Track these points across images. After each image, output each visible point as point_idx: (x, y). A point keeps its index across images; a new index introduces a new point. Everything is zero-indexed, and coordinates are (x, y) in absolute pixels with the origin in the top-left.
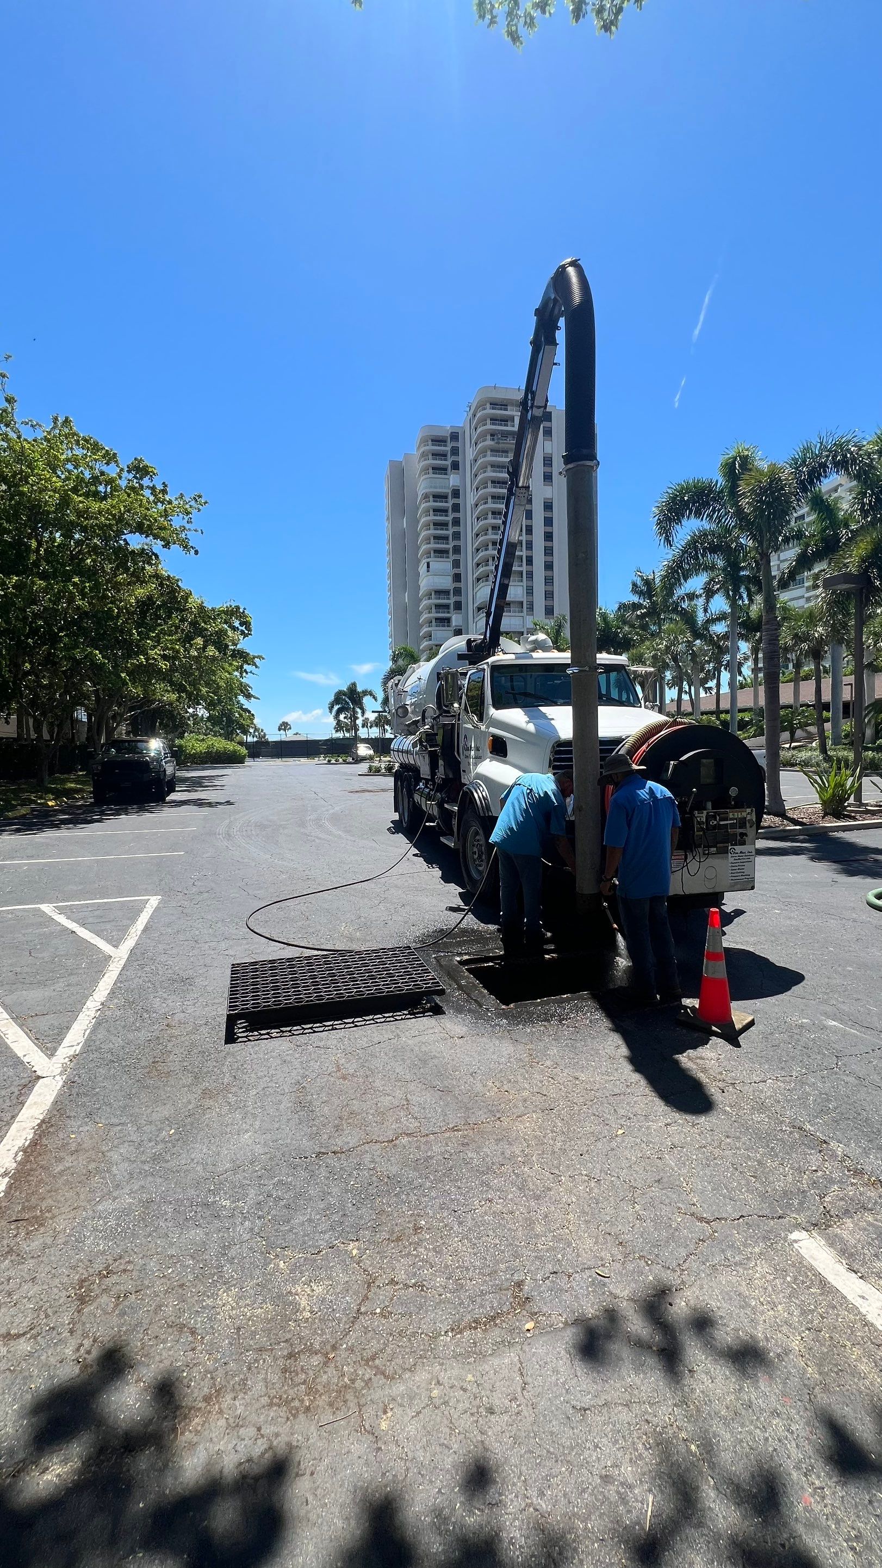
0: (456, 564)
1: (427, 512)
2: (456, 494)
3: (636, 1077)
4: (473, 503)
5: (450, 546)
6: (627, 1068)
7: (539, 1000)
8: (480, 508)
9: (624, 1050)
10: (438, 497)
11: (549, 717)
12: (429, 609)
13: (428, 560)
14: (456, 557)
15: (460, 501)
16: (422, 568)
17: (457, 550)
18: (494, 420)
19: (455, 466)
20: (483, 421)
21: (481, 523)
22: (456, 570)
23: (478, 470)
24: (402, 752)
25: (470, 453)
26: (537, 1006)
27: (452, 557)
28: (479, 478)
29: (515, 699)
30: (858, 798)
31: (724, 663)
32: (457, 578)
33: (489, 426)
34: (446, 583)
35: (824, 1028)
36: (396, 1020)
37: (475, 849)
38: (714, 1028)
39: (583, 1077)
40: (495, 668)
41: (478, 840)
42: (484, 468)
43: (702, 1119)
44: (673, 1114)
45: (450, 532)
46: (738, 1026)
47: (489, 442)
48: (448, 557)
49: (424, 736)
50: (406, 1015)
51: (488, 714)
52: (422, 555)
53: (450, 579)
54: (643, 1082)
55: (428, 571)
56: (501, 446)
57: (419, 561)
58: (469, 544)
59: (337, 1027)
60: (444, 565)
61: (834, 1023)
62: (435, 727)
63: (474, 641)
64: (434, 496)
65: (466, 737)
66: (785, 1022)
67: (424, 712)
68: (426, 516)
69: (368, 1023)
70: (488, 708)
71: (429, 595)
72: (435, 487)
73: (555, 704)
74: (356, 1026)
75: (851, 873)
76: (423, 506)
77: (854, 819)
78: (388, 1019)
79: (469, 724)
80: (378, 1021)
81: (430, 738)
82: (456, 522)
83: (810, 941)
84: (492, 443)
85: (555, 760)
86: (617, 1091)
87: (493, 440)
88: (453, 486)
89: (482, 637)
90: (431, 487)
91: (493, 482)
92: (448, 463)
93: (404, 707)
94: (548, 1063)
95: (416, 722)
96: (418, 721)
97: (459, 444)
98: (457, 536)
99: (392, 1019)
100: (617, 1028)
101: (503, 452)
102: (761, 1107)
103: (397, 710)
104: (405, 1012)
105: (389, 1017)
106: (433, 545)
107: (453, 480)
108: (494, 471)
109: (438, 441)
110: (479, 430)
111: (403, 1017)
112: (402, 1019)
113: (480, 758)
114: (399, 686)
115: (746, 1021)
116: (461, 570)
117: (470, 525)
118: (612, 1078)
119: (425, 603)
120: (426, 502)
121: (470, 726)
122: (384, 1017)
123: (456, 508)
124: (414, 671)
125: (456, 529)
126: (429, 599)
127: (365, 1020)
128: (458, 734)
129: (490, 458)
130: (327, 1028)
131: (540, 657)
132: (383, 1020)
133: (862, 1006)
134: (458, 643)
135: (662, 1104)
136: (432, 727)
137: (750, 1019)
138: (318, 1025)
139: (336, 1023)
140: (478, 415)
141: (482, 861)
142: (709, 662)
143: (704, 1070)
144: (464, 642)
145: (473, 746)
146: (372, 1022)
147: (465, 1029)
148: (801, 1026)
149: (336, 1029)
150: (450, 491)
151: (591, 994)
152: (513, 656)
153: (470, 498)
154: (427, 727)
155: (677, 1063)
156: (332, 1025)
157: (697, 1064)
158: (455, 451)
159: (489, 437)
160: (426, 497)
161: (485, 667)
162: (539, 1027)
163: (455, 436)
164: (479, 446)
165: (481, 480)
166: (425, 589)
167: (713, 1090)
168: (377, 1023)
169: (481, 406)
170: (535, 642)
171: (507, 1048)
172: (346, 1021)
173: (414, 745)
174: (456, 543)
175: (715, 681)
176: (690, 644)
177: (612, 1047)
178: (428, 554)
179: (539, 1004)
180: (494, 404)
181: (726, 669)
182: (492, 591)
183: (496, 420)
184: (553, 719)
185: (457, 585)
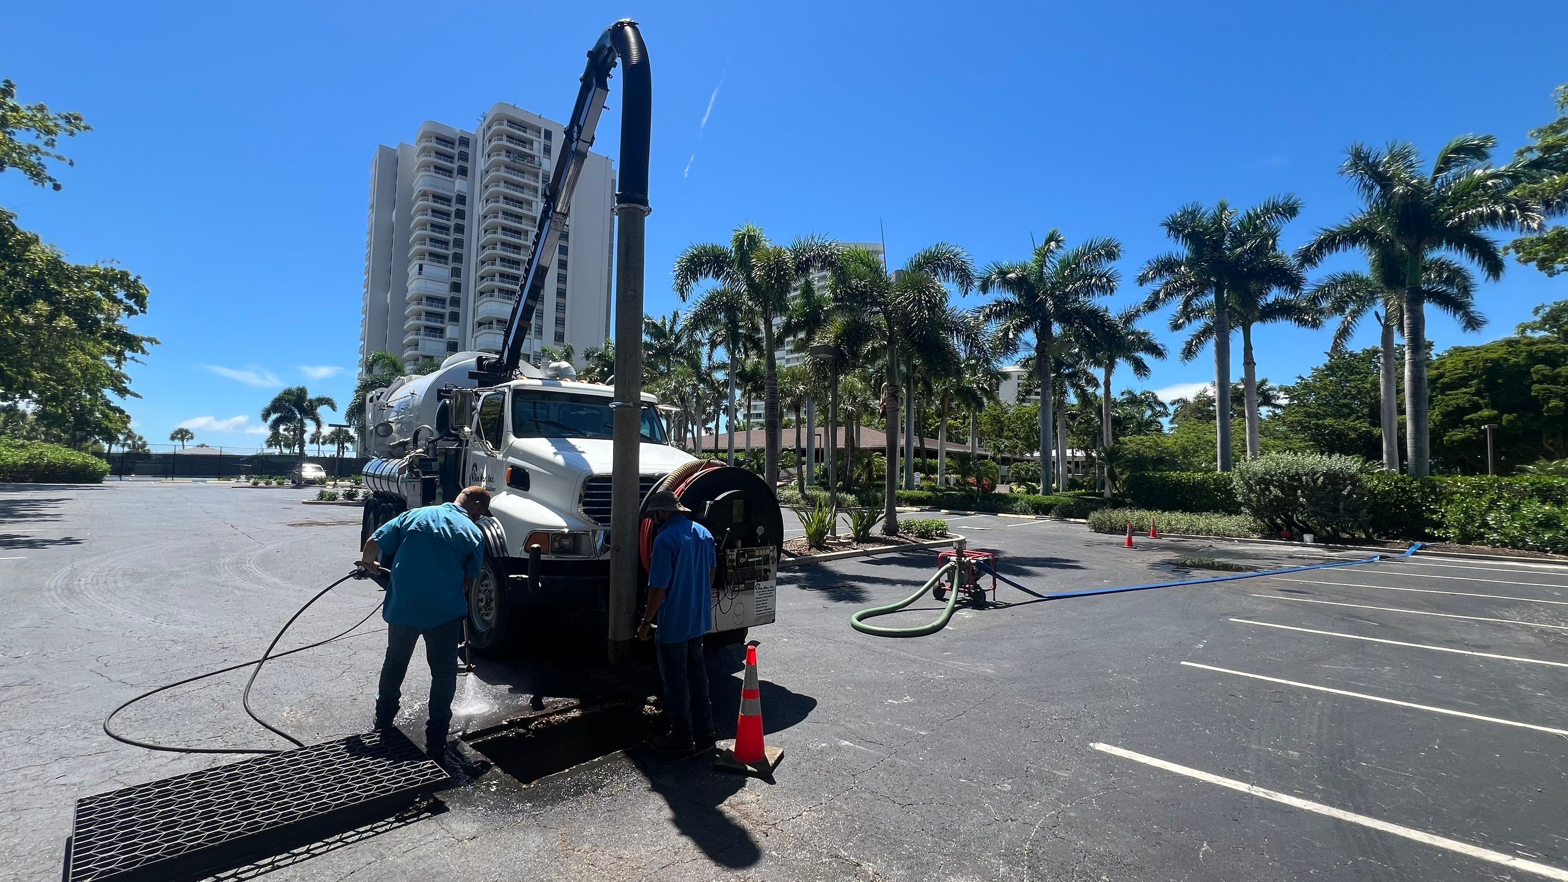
0: (456, 272)
1: (424, 210)
2: (461, 199)
3: (684, 840)
4: (481, 213)
5: (450, 252)
6: (673, 831)
7: (567, 770)
8: (489, 221)
9: (667, 813)
10: (437, 197)
11: (579, 450)
12: (418, 315)
13: (421, 262)
14: (457, 265)
15: (466, 208)
16: (413, 270)
17: (458, 258)
18: (511, 138)
19: (463, 172)
20: (499, 135)
21: (489, 236)
22: (455, 279)
23: (491, 181)
24: (381, 477)
25: (481, 164)
26: (566, 777)
27: (451, 265)
28: (491, 190)
29: (538, 428)
30: (834, 533)
31: (723, 407)
32: (456, 287)
33: (505, 142)
34: (443, 290)
35: (839, 749)
36: (378, 833)
37: (482, 596)
38: (749, 768)
39: (626, 854)
40: (519, 393)
41: (487, 585)
42: (496, 181)
43: (752, 872)
44: (725, 873)
45: (452, 237)
46: (771, 762)
47: (503, 158)
48: (446, 264)
49: (417, 460)
50: (392, 823)
51: (507, 441)
52: (413, 256)
53: (446, 288)
54: (691, 845)
55: (420, 274)
56: (517, 165)
57: (410, 261)
58: (473, 256)
59: (281, 863)
60: (443, 271)
61: (846, 743)
62: (431, 451)
63: (485, 359)
64: (434, 196)
65: (475, 465)
66: (809, 750)
67: (417, 433)
68: (423, 215)
69: (332, 847)
70: (507, 435)
71: (419, 300)
72: (436, 187)
73: (585, 437)
74: (314, 855)
75: (838, 598)
76: (419, 203)
77: (832, 550)
78: (364, 835)
79: (479, 451)
80: (349, 840)
81: (420, 465)
82: (460, 229)
83: (816, 666)
84: (507, 160)
85: (587, 496)
86: (666, 862)
87: (509, 157)
88: (458, 191)
89: (498, 356)
90: (431, 186)
91: (505, 198)
92: (455, 166)
93: (387, 425)
94: (586, 846)
95: (403, 445)
96: (407, 443)
97: (469, 151)
98: (459, 243)
99: (371, 833)
100: (656, 788)
101: (519, 171)
102: (801, 844)
103: (376, 428)
104: (391, 819)
105: (366, 831)
106: (428, 247)
107: (459, 185)
108: (507, 188)
109: (441, 140)
110: (493, 143)
111: (388, 827)
112: (386, 831)
113: (493, 490)
114: (381, 399)
115: (778, 755)
116: (462, 280)
117: (476, 235)
118: (658, 848)
119: (413, 307)
120: (424, 200)
121: (482, 454)
122: (358, 833)
123: (460, 214)
124: (403, 384)
125: (458, 236)
126: (418, 304)
127: (328, 844)
128: (465, 461)
129: (503, 173)
130: (262, 870)
131: (569, 386)
132: (357, 837)
133: (863, 723)
134: (466, 359)
135: (713, 864)
136: (426, 451)
137: (780, 752)
138: (246, 868)
139: (278, 858)
140: (494, 128)
141: (490, 609)
142: (710, 405)
143: (747, 816)
144: (474, 360)
145: (485, 476)
146: (340, 844)
147: (476, 825)
148: (821, 751)
149: (279, 867)
150: (454, 195)
151: (625, 752)
152: (540, 382)
153: (479, 208)
154: (420, 450)
155: (721, 814)
156: (272, 863)
157: (739, 811)
158: (464, 157)
159: (504, 153)
160: (424, 194)
161: (506, 390)
162: (571, 804)
163: (464, 142)
164: (492, 159)
165: (492, 192)
166: (413, 293)
167: (758, 836)
168: (347, 843)
169: (498, 119)
170: (557, 369)
171: (534, 840)
172: (295, 851)
173: (401, 471)
174: (458, 250)
175: (715, 423)
176: (695, 387)
177: (653, 811)
178: (421, 255)
179: (567, 775)
180: (512, 123)
181: (724, 413)
182: (515, 311)
183: (513, 139)
184: (583, 452)
185: (455, 295)
